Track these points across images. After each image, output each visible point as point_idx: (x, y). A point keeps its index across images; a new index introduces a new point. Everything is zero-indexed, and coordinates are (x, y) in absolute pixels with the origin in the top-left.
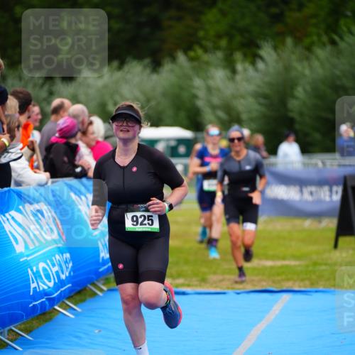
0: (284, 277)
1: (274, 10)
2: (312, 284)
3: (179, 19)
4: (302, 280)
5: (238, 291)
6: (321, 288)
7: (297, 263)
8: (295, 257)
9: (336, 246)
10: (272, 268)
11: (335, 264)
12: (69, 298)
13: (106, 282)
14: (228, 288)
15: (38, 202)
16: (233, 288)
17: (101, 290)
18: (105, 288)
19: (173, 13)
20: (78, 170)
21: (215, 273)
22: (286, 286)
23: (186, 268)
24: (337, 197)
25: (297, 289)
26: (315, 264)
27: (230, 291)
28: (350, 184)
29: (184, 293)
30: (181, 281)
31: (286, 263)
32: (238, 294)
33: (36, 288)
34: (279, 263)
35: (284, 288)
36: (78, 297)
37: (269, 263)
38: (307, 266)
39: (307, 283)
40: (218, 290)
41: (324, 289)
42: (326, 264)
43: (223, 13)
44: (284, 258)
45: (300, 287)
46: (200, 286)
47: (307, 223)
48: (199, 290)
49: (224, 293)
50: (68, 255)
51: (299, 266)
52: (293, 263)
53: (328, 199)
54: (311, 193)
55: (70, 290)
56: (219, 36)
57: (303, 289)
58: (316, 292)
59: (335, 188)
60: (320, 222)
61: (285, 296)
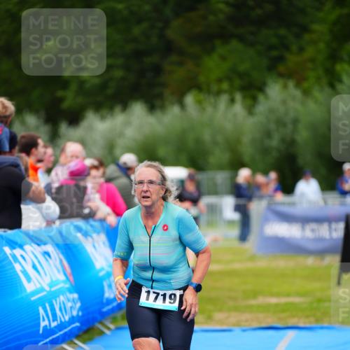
0: (289, 314)
1: (275, 53)
2: (317, 321)
3: (181, 64)
4: (307, 317)
5: (244, 328)
6: (326, 325)
7: (302, 300)
8: (299, 294)
9: (339, 283)
10: (277, 305)
12: (78, 337)
13: (114, 320)
14: (234, 325)
15: (45, 244)
16: (239, 325)
17: (109, 329)
18: (112, 326)
19: (174, 58)
20: (86, 211)
21: (220, 310)
22: (291, 322)
25: (301, 325)
26: (320, 300)
27: (236, 328)
31: (291, 300)
32: (244, 331)
33: (46, 326)
34: (283, 300)
35: (290, 325)
36: (86, 336)
37: (274, 300)
38: (312, 303)
39: (312, 319)
40: (224, 327)
41: (329, 326)
43: (223, 58)
44: (288, 295)
45: (305, 323)
46: (207, 323)
47: (310, 261)
48: (206, 327)
49: (230, 331)
50: (76, 296)
51: (304, 303)
52: (297, 300)
54: (313, 230)
55: (79, 328)
56: (220, 81)
57: (308, 325)
58: (322, 328)
59: (334, 225)
60: (323, 259)
61: (291, 333)
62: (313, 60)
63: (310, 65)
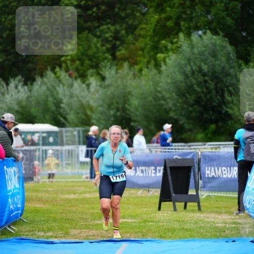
0: (123, 231)
2: (143, 236)
4: (136, 233)
5: (92, 241)
6: (149, 239)
7: (133, 220)
9: (159, 209)
11: (159, 222)
14: (84, 239)
16: (88, 239)
21: (75, 228)
23: (54, 224)
24: (160, 174)
25: (132, 239)
26: (145, 221)
27: (85, 241)
28: (168, 165)
29: (52, 243)
30: (51, 234)
31: (126, 220)
32: (91, 243)
35: (124, 239)
38: (140, 223)
39: (140, 234)
40: (77, 240)
41: (151, 239)
42: (152, 222)
44: (123, 218)
45: (135, 237)
46: (64, 237)
47: (140, 192)
48: (63, 240)
49: (82, 242)
51: (135, 222)
52: (130, 221)
53: (153, 175)
54: (142, 171)
57: (137, 239)
58: (146, 241)
59: (158, 168)
60: (148, 191)
61: (124, 244)
62: (142, 50)
63: (140, 52)
